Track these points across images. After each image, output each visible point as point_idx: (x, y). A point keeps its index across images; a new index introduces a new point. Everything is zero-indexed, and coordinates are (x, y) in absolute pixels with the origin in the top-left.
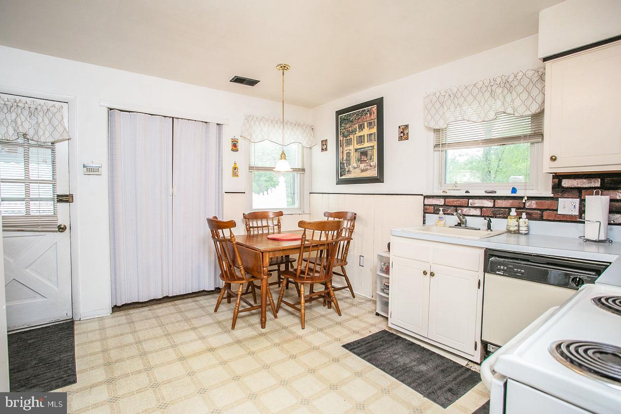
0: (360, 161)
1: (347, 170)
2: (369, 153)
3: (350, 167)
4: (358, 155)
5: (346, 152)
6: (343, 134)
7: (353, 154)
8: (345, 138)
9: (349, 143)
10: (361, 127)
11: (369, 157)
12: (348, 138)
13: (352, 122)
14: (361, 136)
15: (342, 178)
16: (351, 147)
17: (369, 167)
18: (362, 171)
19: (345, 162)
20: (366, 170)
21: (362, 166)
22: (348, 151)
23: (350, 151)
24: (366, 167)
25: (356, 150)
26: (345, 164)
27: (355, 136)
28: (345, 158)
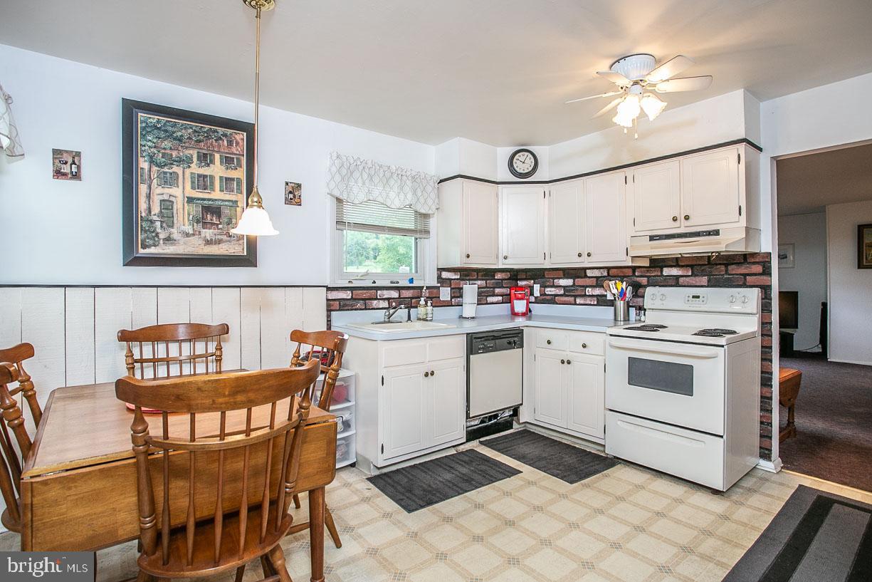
0: (201, 221)
1: (162, 236)
2: (226, 211)
3: (174, 230)
4: (195, 210)
5: (161, 198)
6: (151, 157)
7: (180, 206)
8: (155, 169)
9: (170, 180)
10: (205, 159)
11: (224, 220)
12: (166, 169)
13: (180, 140)
14: (205, 176)
15: (147, 251)
16: (176, 191)
17: (225, 238)
18: (208, 242)
19: (155, 218)
20: (220, 242)
21: (208, 233)
22: (166, 197)
23: (172, 199)
24: (220, 237)
25: (190, 200)
26: (158, 224)
27: (188, 172)
28: (156, 209)
